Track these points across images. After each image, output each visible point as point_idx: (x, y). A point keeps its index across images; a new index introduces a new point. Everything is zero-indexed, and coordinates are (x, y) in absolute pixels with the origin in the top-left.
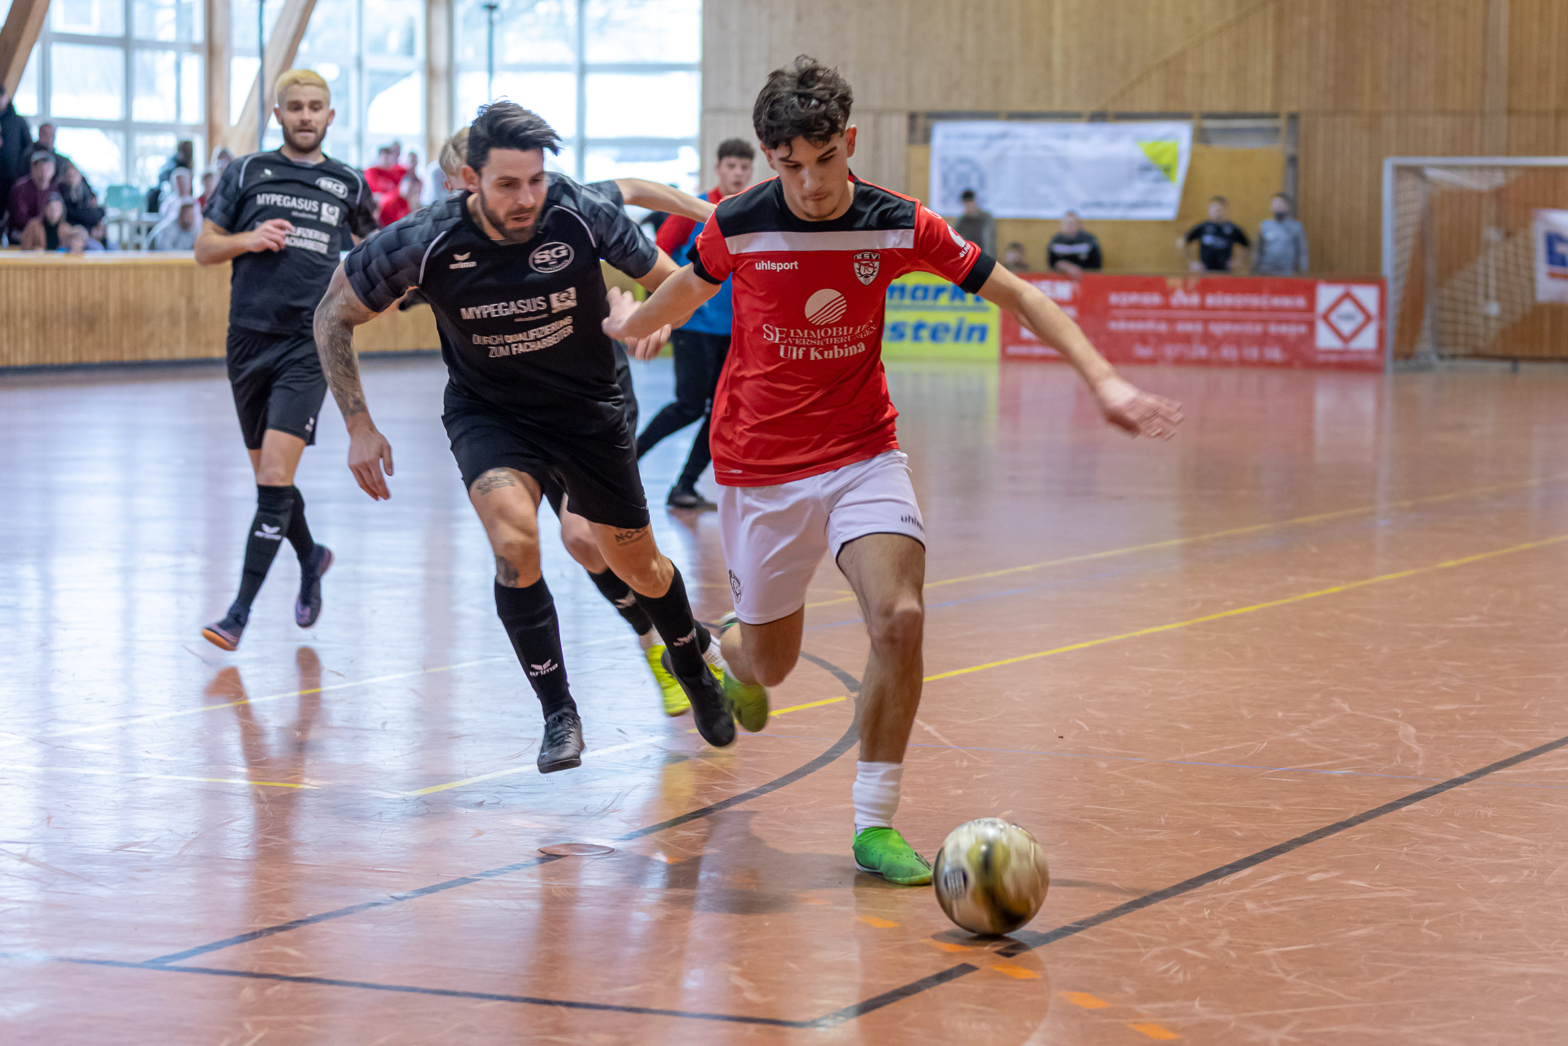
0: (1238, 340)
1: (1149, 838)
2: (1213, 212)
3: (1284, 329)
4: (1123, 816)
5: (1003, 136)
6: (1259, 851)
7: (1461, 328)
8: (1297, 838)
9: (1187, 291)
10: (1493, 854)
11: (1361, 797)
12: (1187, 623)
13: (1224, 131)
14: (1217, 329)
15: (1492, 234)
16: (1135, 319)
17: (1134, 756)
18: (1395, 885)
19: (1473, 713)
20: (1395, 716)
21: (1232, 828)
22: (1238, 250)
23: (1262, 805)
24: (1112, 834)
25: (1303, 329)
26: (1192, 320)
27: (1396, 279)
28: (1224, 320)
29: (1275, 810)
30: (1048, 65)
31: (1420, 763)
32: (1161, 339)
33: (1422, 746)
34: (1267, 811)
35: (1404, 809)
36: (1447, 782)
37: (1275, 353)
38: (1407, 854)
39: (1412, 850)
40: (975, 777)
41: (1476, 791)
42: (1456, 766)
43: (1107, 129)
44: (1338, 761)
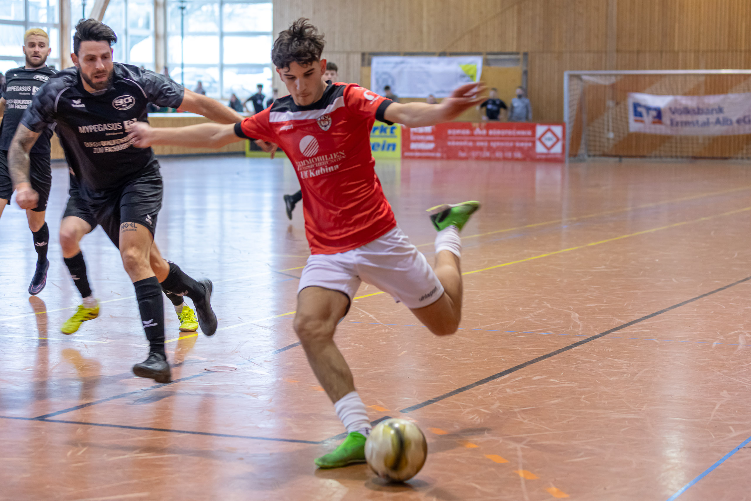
0: (503, 149)
1: (465, 362)
2: (491, 95)
3: (522, 144)
4: (454, 353)
5: (402, 63)
6: (512, 367)
7: (598, 144)
8: (528, 362)
9: (481, 129)
10: (612, 368)
11: (555, 344)
12: (481, 270)
13: (496, 60)
14: (494, 145)
15: (610, 103)
16: (459, 140)
18: (570, 381)
19: (602, 308)
20: (569, 309)
21: (500, 357)
22: (502, 111)
23: (513, 347)
24: (450, 361)
25: (530, 144)
26: (483, 141)
27: (570, 123)
28: (497, 141)
29: (519, 350)
30: (421, 32)
31: (580, 329)
32: (470, 149)
33: (581, 322)
34: (515, 350)
35: (573, 349)
36: (592, 337)
37: (518, 155)
38: (575, 368)
39: (577, 366)
40: (391, 336)
41: (604, 341)
42: (596, 330)
43: (446, 59)
44: (546, 329)
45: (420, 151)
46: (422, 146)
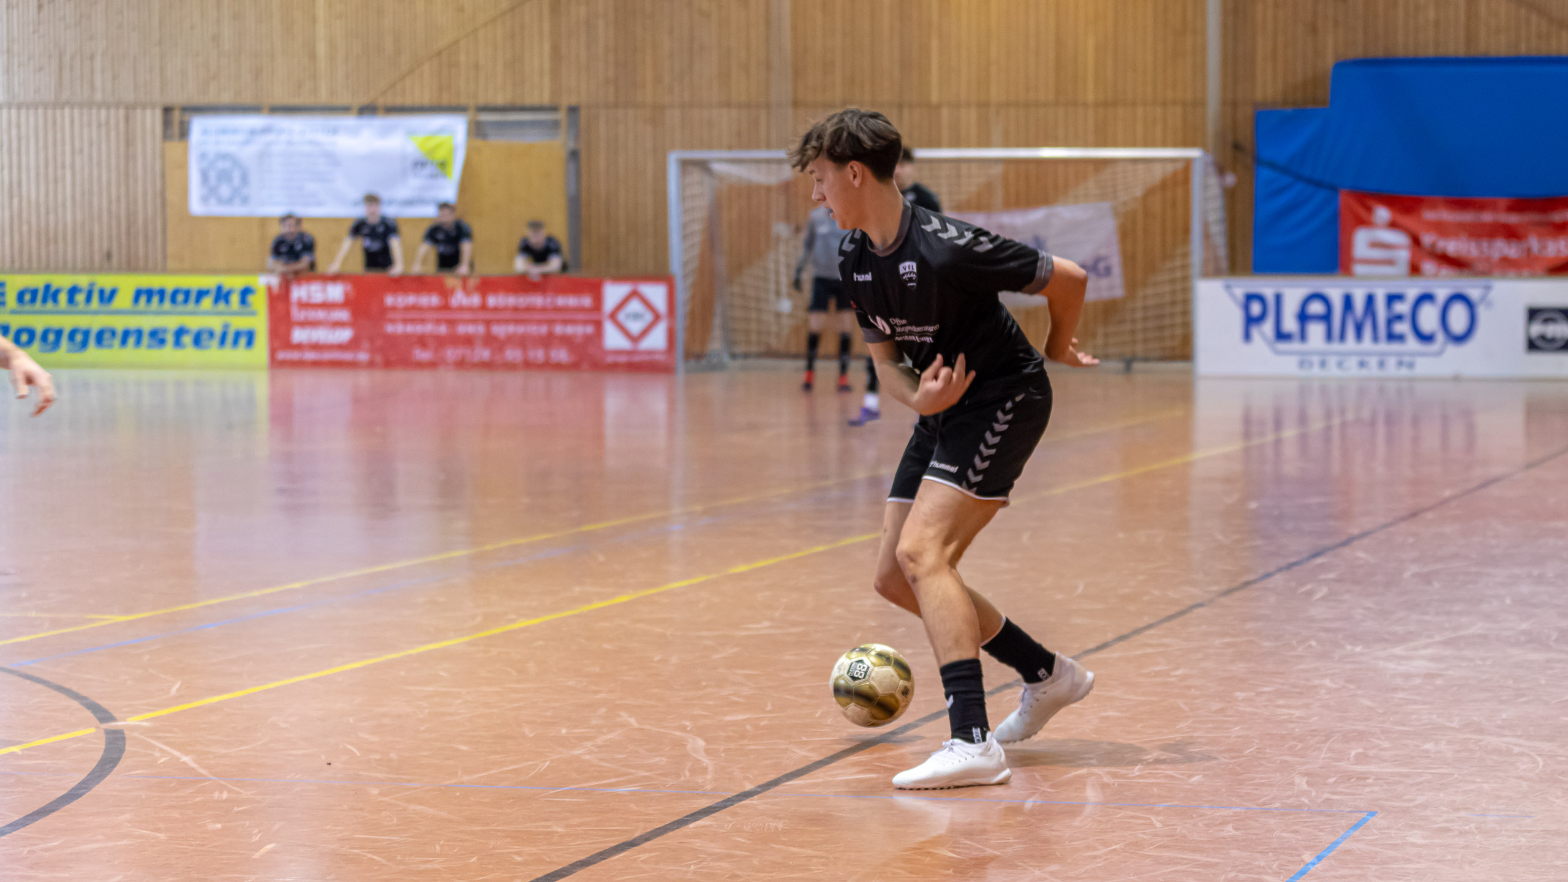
0: (522, 342)
1: (423, 867)
3: (570, 330)
4: (395, 845)
5: (266, 130)
6: (540, 876)
7: (753, 326)
8: (580, 861)
9: (467, 293)
10: (784, 869)
11: (648, 815)
12: (466, 639)
13: (503, 125)
14: (500, 330)
15: (782, 229)
16: (413, 321)
17: (408, 781)
19: (763, 723)
20: (683, 729)
21: (510, 853)
23: (544, 827)
24: (383, 865)
25: (590, 329)
26: (473, 321)
27: (685, 276)
28: (507, 322)
29: (557, 832)
30: (313, 56)
31: (709, 777)
32: (441, 342)
33: (711, 760)
34: (549, 833)
35: (692, 825)
36: (737, 795)
37: (561, 355)
38: (694, 872)
39: (700, 868)
40: (236, 809)
41: (766, 803)
42: (746, 778)
43: (378, 122)
44: (623, 778)
45: (316, 347)
46: (321, 335)
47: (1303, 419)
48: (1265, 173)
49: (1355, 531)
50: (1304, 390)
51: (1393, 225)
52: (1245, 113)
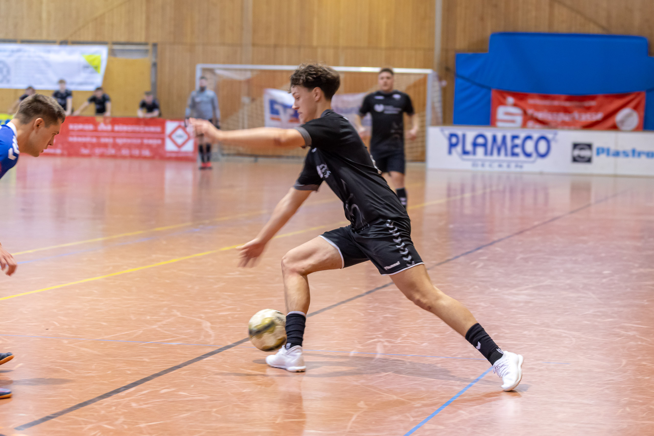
0: (129, 147)
1: (87, 375)
3: (151, 142)
4: (75, 365)
5: (19, 51)
6: (138, 380)
8: (156, 374)
9: (106, 125)
11: (185, 354)
12: (105, 276)
13: (123, 51)
14: (120, 141)
15: (246, 100)
16: (81, 136)
17: (80, 338)
18: (201, 394)
19: (236, 316)
20: (200, 318)
21: (126, 370)
23: (140, 359)
24: (70, 373)
25: (159, 142)
26: (108, 137)
28: (122, 137)
29: (146, 361)
30: (40, 18)
31: (212, 339)
32: (93, 146)
33: (213, 331)
34: (142, 361)
35: (204, 360)
36: (225, 347)
37: (146, 153)
38: (206, 380)
39: (209, 378)
41: (237, 351)
42: (229, 340)
43: (69, 48)
44: (174, 339)
47: (473, 189)
48: (460, 81)
49: (495, 239)
50: (474, 177)
51: (515, 105)
52: (452, 54)
